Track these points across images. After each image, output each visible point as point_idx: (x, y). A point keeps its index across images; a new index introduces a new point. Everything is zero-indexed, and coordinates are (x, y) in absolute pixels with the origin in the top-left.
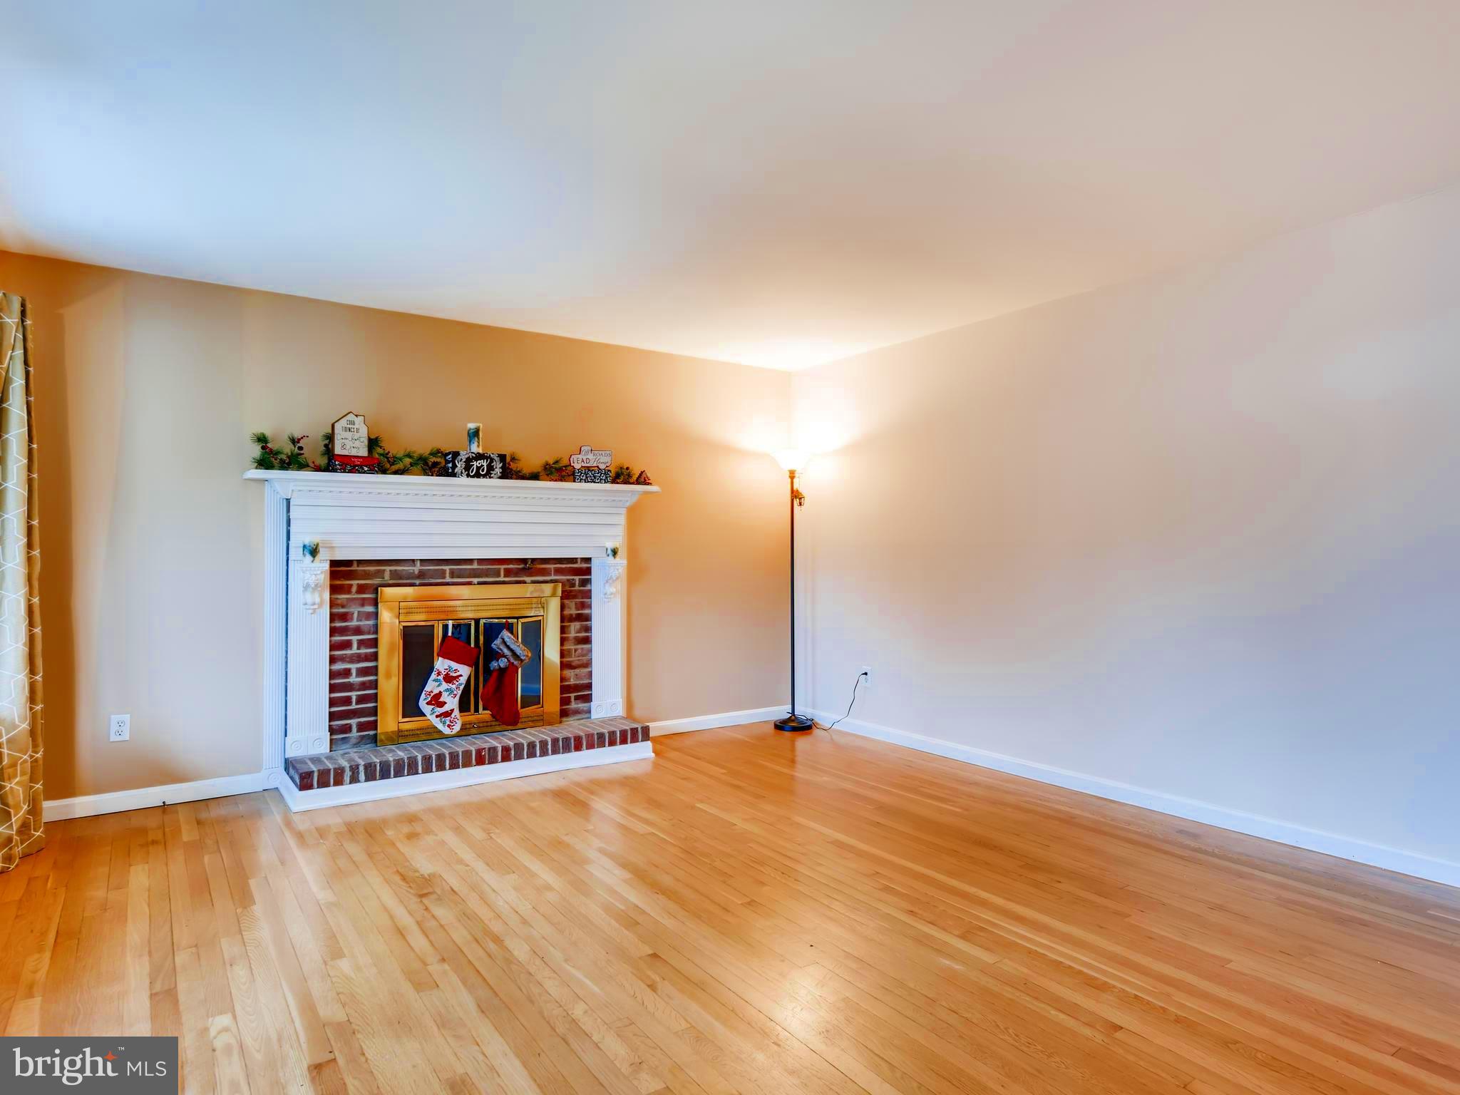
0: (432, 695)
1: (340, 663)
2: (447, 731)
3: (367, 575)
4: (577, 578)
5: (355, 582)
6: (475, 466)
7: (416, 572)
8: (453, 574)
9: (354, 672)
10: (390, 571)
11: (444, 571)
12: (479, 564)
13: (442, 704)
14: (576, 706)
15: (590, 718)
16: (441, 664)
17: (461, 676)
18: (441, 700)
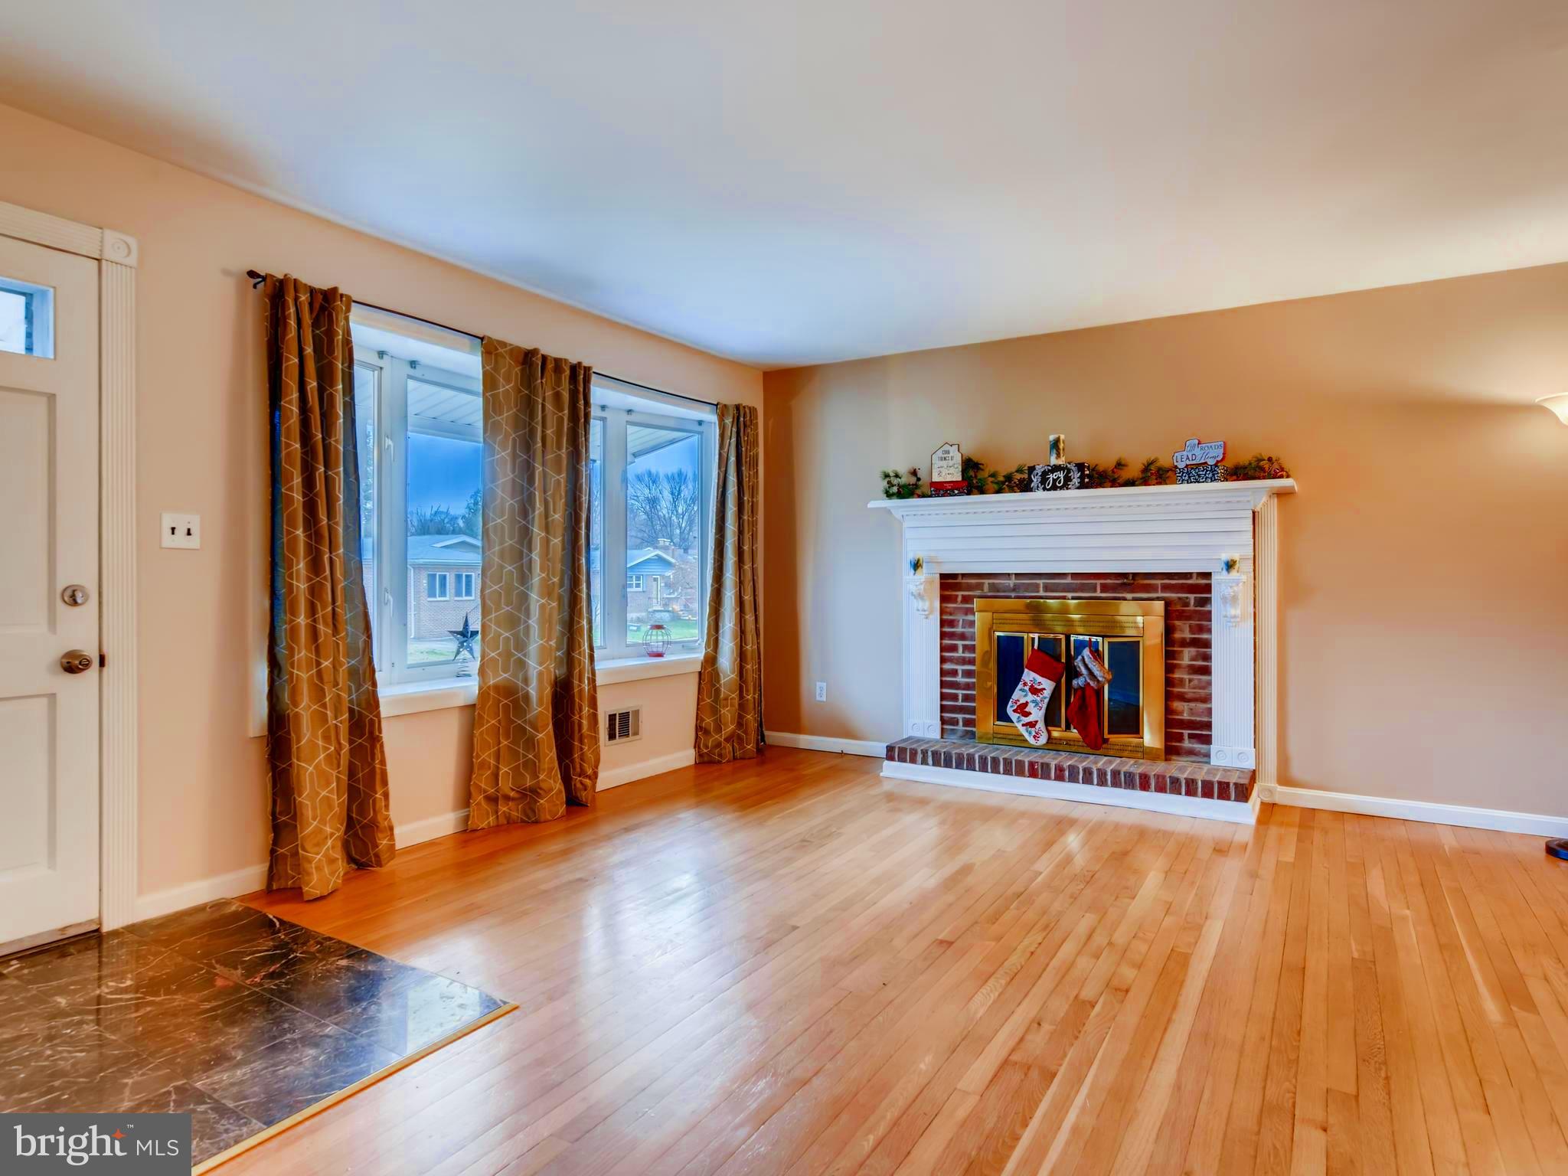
0: (1018, 703)
1: (949, 663)
2: (1032, 741)
3: (970, 588)
4: (1192, 597)
5: (960, 593)
6: (1051, 479)
7: (1012, 585)
8: (1047, 588)
9: (960, 673)
10: (989, 584)
11: (1037, 586)
12: (1072, 578)
13: (1027, 714)
14: (1191, 745)
15: (1209, 763)
16: (1029, 676)
17: (1044, 689)
18: (1027, 710)
